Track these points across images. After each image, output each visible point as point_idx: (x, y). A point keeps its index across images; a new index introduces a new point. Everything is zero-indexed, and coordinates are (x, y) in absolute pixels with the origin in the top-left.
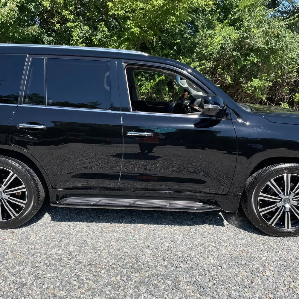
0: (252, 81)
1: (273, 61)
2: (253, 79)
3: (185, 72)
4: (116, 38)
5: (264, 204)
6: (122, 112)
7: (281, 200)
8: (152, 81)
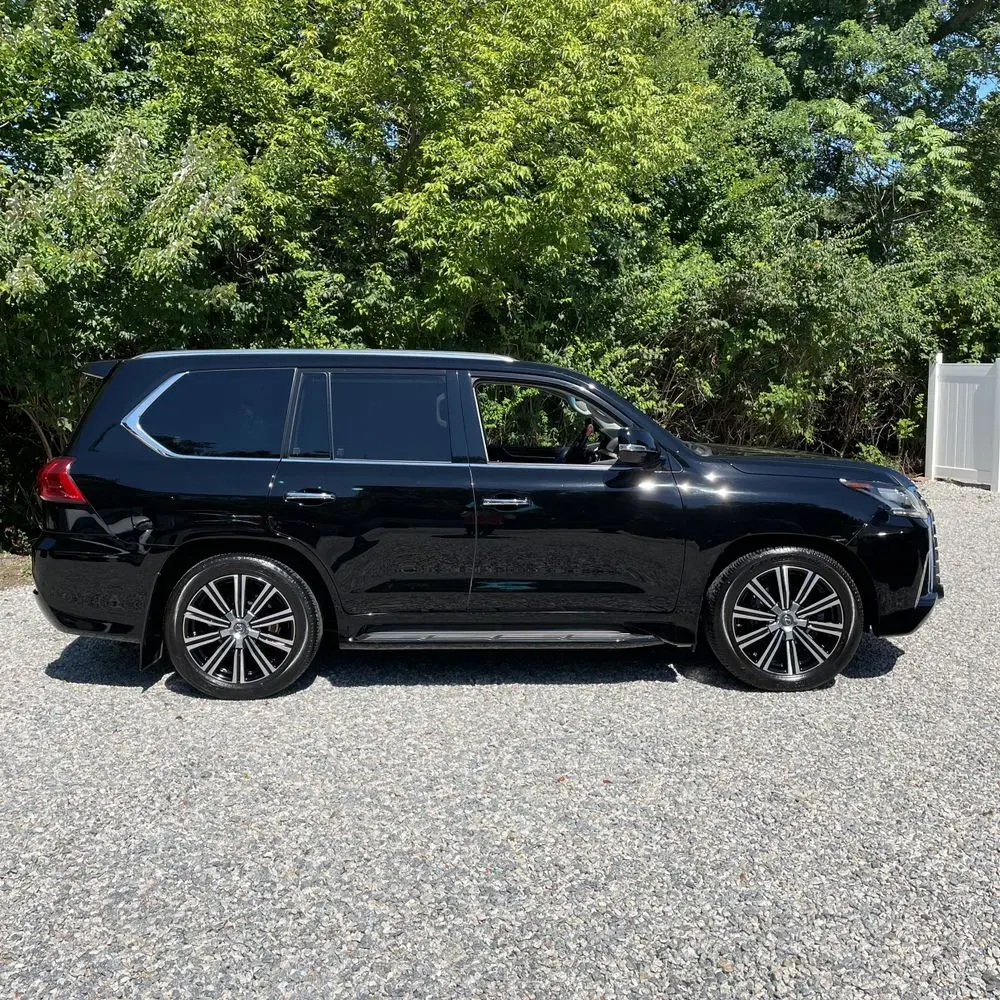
0: (769, 390)
1: (820, 339)
2: (771, 384)
3: (582, 389)
4: (410, 299)
5: (746, 627)
6: (472, 465)
7: (776, 618)
8: (506, 401)
